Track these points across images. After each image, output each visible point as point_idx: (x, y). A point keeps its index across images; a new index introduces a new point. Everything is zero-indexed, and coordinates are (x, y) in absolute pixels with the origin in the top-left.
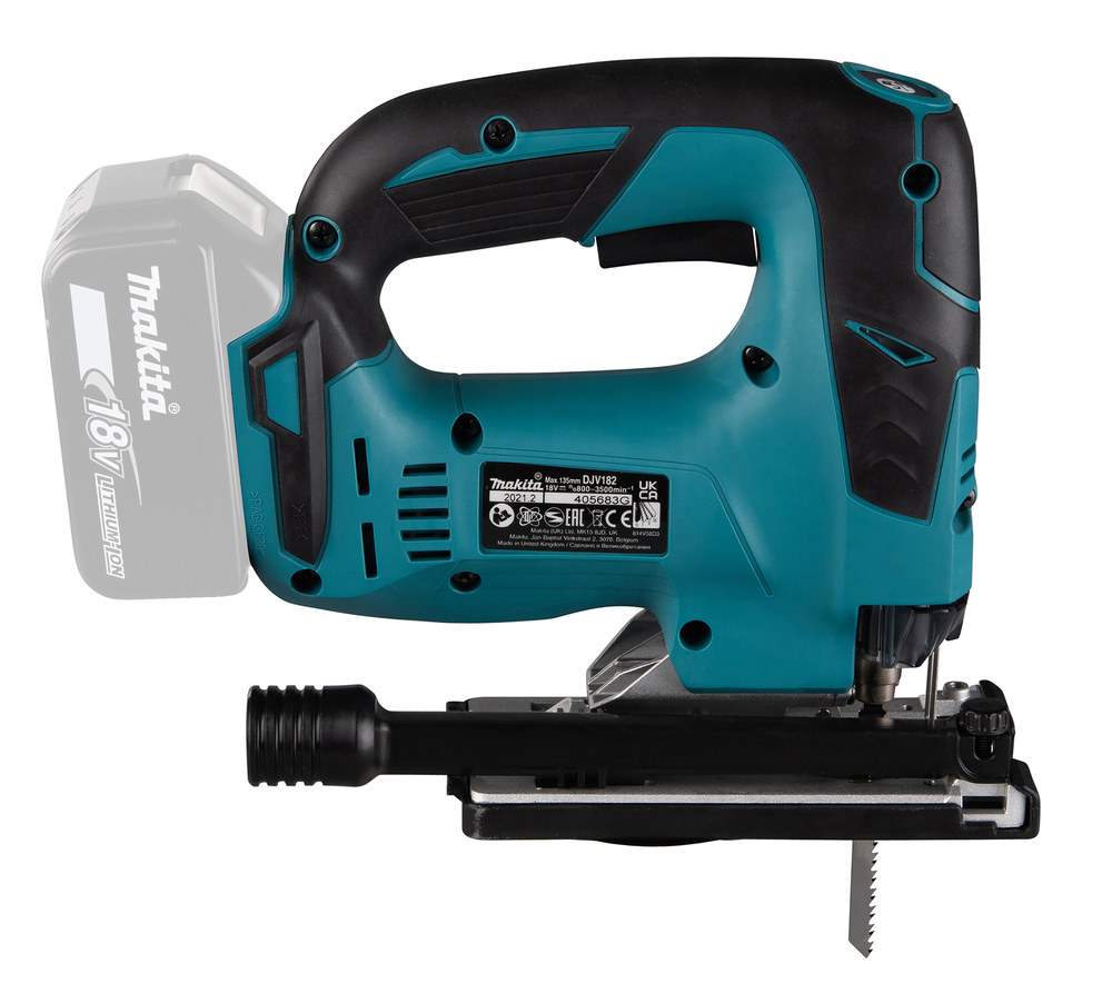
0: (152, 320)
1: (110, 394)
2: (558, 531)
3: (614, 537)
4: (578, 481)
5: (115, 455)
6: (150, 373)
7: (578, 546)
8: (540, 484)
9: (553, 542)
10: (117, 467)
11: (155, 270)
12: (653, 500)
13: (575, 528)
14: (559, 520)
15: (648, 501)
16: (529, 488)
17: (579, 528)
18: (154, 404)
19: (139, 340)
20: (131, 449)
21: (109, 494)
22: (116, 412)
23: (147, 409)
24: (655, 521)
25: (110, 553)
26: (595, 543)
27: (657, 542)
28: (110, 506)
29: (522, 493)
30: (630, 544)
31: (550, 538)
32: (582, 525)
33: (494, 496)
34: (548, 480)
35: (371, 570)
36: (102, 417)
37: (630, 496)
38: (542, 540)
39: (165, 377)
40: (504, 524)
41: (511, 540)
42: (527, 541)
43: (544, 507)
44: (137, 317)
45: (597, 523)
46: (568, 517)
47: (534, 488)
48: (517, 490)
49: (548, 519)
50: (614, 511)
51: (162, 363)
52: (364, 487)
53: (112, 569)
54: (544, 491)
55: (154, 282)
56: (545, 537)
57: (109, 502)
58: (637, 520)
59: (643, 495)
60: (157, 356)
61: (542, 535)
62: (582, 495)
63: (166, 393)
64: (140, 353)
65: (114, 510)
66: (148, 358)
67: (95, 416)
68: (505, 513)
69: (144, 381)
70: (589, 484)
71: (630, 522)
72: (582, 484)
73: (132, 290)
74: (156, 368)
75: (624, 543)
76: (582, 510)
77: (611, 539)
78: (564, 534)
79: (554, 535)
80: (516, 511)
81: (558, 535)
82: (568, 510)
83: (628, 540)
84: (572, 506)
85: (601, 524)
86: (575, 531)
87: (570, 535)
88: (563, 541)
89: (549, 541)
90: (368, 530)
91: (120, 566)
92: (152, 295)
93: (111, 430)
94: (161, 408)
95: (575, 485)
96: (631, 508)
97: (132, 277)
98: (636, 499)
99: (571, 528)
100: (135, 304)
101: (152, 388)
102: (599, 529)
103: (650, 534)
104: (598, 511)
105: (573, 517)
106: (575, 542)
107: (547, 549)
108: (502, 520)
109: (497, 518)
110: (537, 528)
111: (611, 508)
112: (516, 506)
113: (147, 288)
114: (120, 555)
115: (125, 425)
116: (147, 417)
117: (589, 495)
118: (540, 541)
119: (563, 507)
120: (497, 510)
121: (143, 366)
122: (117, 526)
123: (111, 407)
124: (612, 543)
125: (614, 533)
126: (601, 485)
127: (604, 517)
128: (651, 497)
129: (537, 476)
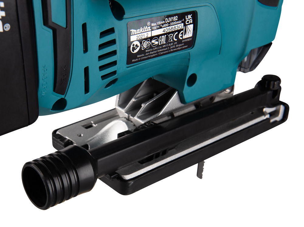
2: (156, 48)
3: (176, 45)
7: (162, 53)
8: (149, 27)
12: (191, 24)
13: (162, 45)
14: (157, 43)
15: (189, 24)
16: (146, 31)
17: (164, 44)
24: (191, 33)
26: (168, 50)
27: (191, 43)
29: (143, 34)
30: (181, 46)
31: (152, 53)
32: (165, 43)
33: (133, 38)
34: (153, 25)
37: (183, 24)
40: (136, 51)
41: (139, 58)
42: (144, 57)
43: (151, 38)
45: (170, 40)
46: (160, 41)
47: (148, 30)
48: (141, 33)
49: (153, 43)
50: (177, 33)
52: (86, 50)
54: (152, 30)
56: (151, 53)
59: (188, 22)
61: (149, 52)
62: (165, 28)
68: (137, 45)
70: (168, 23)
71: (182, 37)
72: (165, 23)
76: (165, 36)
77: (174, 46)
78: (158, 49)
79: (154, 50)
80: (141, 43)
82: (160, 37)
83: (181, 45)
84: (161, 35)
85: (172, 41)
86: (162, 47)
87: (160, 49)
88: (157, 53)
89: (152, 54)
90: (86, 70)
95: (163, 24)
96: (182, 30)
98: (185, 25)
99: (160, 45)
102: (171, 43)
103: (189, 40)
104: (171, 34)
105: (162, 40)
106: (161, 52)
107: (151, 58)
108: (135, 49)
109: (134, 49)
110: (148, 49)
111: (175, 31)
112: (141, 41)
117: (168, 28)
118: (148, 55)
119: (158, 36)
120: (133, 45)
124: (174, 48)
125: (176, 43)
126: (172, 21)
127: (173, 37)
128: (190, 22)
129: (149, 23)
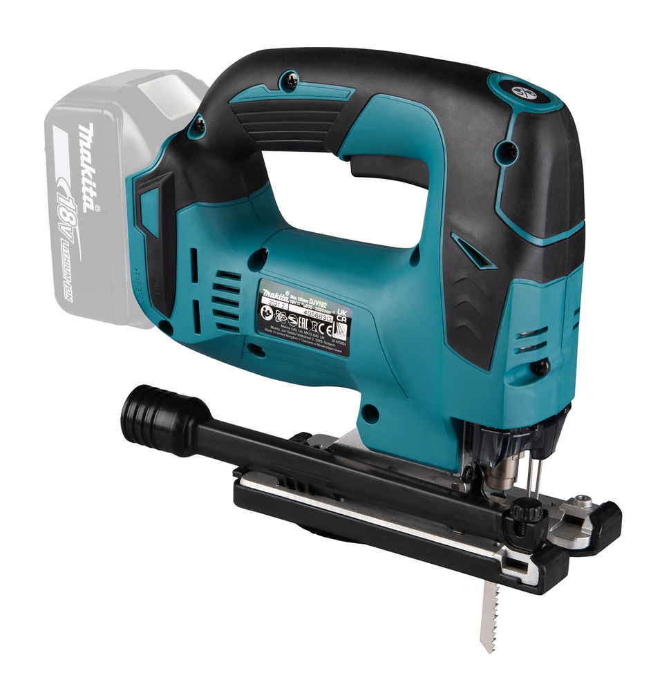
0: (89, 154)
1: (69, 194)
2: (295, 329)
3: (323, 340)
4: (307, 301)
5: (70, 229)
6: (88, 185)
7: (305, 341)
8: (287, 298)
9: (292, 335)
10: (70, 237)
11: (91, 125)
12: (343, 322)
13: (303, 330)
14: (295, 323)
15: (341, 322)
16: (282, 300)
17: (305, 330)
18: (89, 205)
19: (83, 165)
20: (77, 227)
21: (66, 252)
22: (71, 204)
23: (85, 205)
24: (344, 335)
25: (67, 286)
26: (314, 342)
27: (344, 349)
28: (67, 259)
29: (278, 302)
30: (331, 347)
31: (291, 333)
32: (307, 329)
33: (264, 300)
34: (292, 297)
35: (198, 330)
36: (65, 206)
37: (332, 317)
38: (286, 333)
39: (94, 189)
40: (269, 318)
41: (272, 329)
42: (279, 332)
43: (288, 313)
44: (82, 151)
45: (314, 329)
46: (300, 322)
47: (285, 300)
48: (276, 299)
49: (290, 321)
50: (323, 324)
51: (93, 181)
52: (195, 279)
53: (67, 296)
54: (289, 303)
55: (91, 132)
56: (289, 332)
57: (67, 256)
58: (335, 333)
59: (339, 318)
60: (91, 176)
61: (286, 329)
62: (307, 310)
63: (94, 198)
64: (83, 172)
65: (69, 261)
66: (87, 176)
67: (62, 204)
68: (268, 311)
69: (84, 189)
70: (312, 304)
71: (331, 333)
72: (308, 304)
73: (81, 135)
74: (90, 183)
75: (328, 346)
76: (307, 320)
77: (321, 341)
78: (298, 332)
79: (292, 331)
80: (274, 312)
81: (295, 332)
82: (300, 318)
83: (330, 344)
84: (302, 316)
85: (316, 331)
86: (304, 332)
87: (301, 334)
88: (297, 336)
89: (290, 335)
90: (196, 303)
91: (71, 295)
92: (90, 140)
93: (69, 214)
94: (91, 207)
95: (305, 303)
96: (332, 324)
97: (81, 127)
98: (335, 319)
99: (301, 329)
100: (82, 143)
101: (88, 194)
102: (316, 333)
103: (341, 343)
104: (315, 322)
105: (303, 323)
106: (304, 338)
107: (289, 339)
108: (267, 316)
109: (265, 314)
110: (284, 325)
111: (322, 322)
112: (274, 309)
113: (87, 135)
114: (71, 289)
115: (74, 212)
116: (85, 211)
117: (311, 311)
119: (298, 315)
120: (265, 309)
121: (84, 180)
122: (70, 271)
123: (69, 201)
124: (322, 344)
125: (323, 338)
126: (318, 306)
127: (318, 326)
128: (343, 320)
129: (287, 293)
